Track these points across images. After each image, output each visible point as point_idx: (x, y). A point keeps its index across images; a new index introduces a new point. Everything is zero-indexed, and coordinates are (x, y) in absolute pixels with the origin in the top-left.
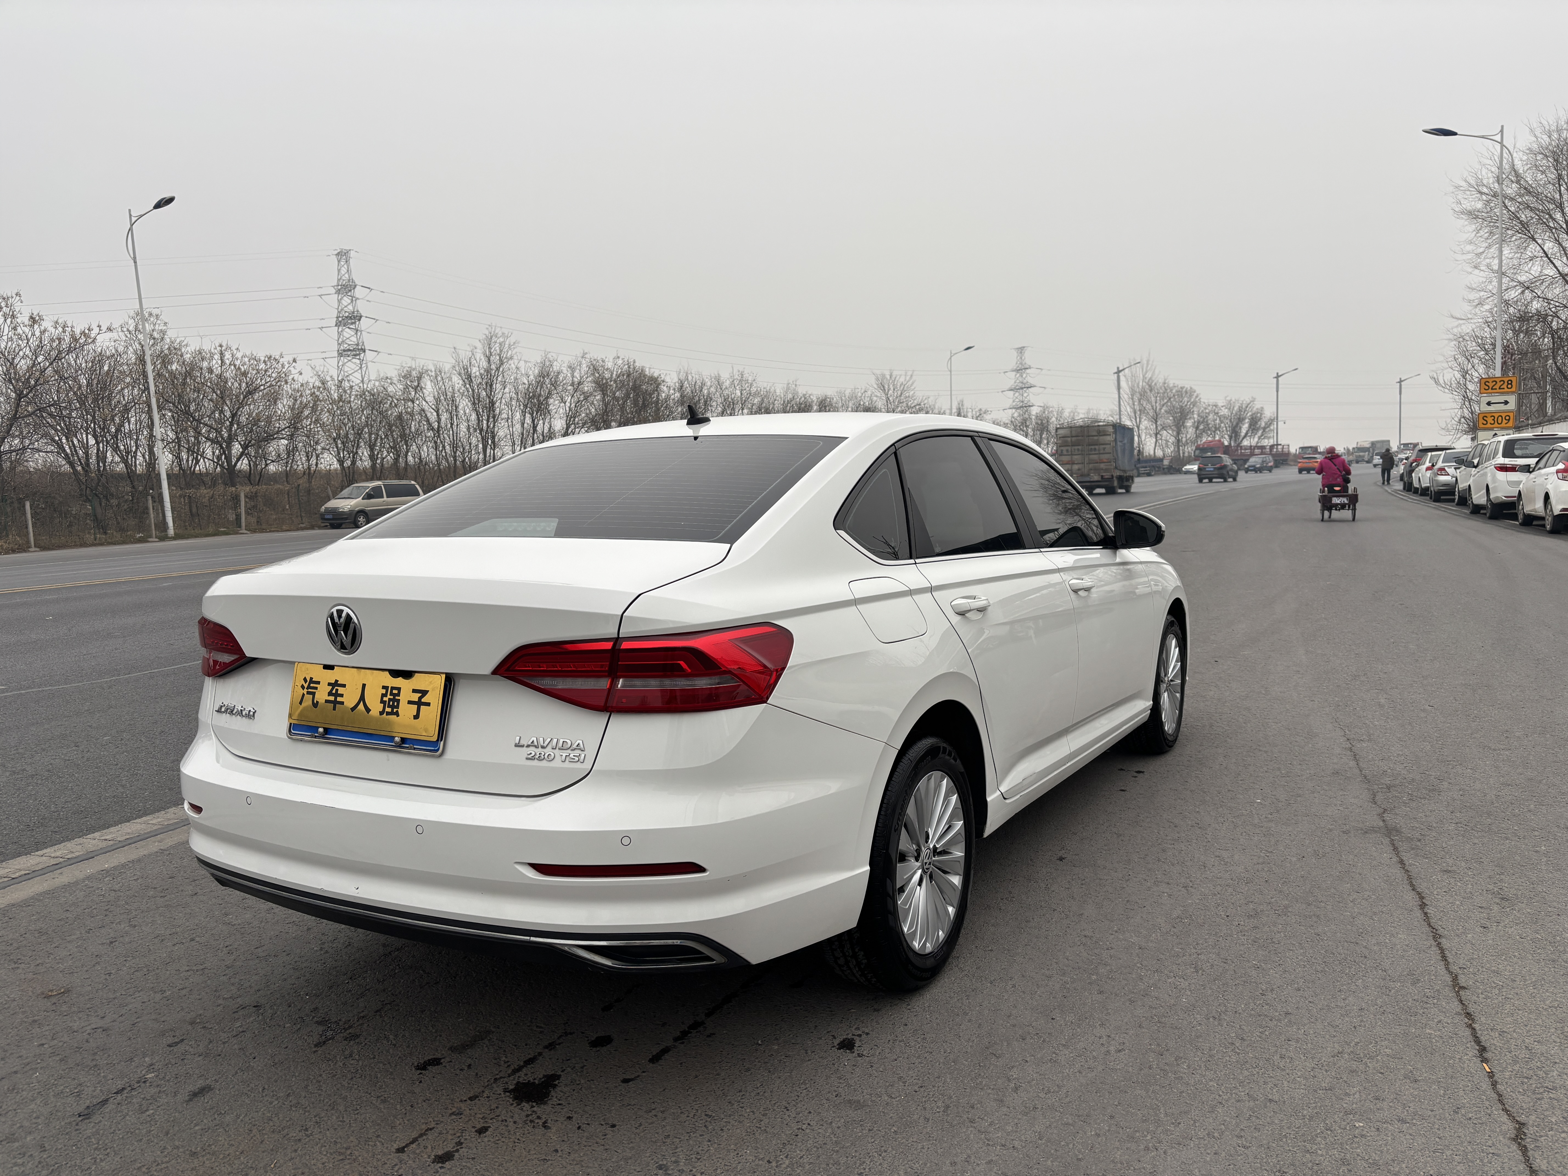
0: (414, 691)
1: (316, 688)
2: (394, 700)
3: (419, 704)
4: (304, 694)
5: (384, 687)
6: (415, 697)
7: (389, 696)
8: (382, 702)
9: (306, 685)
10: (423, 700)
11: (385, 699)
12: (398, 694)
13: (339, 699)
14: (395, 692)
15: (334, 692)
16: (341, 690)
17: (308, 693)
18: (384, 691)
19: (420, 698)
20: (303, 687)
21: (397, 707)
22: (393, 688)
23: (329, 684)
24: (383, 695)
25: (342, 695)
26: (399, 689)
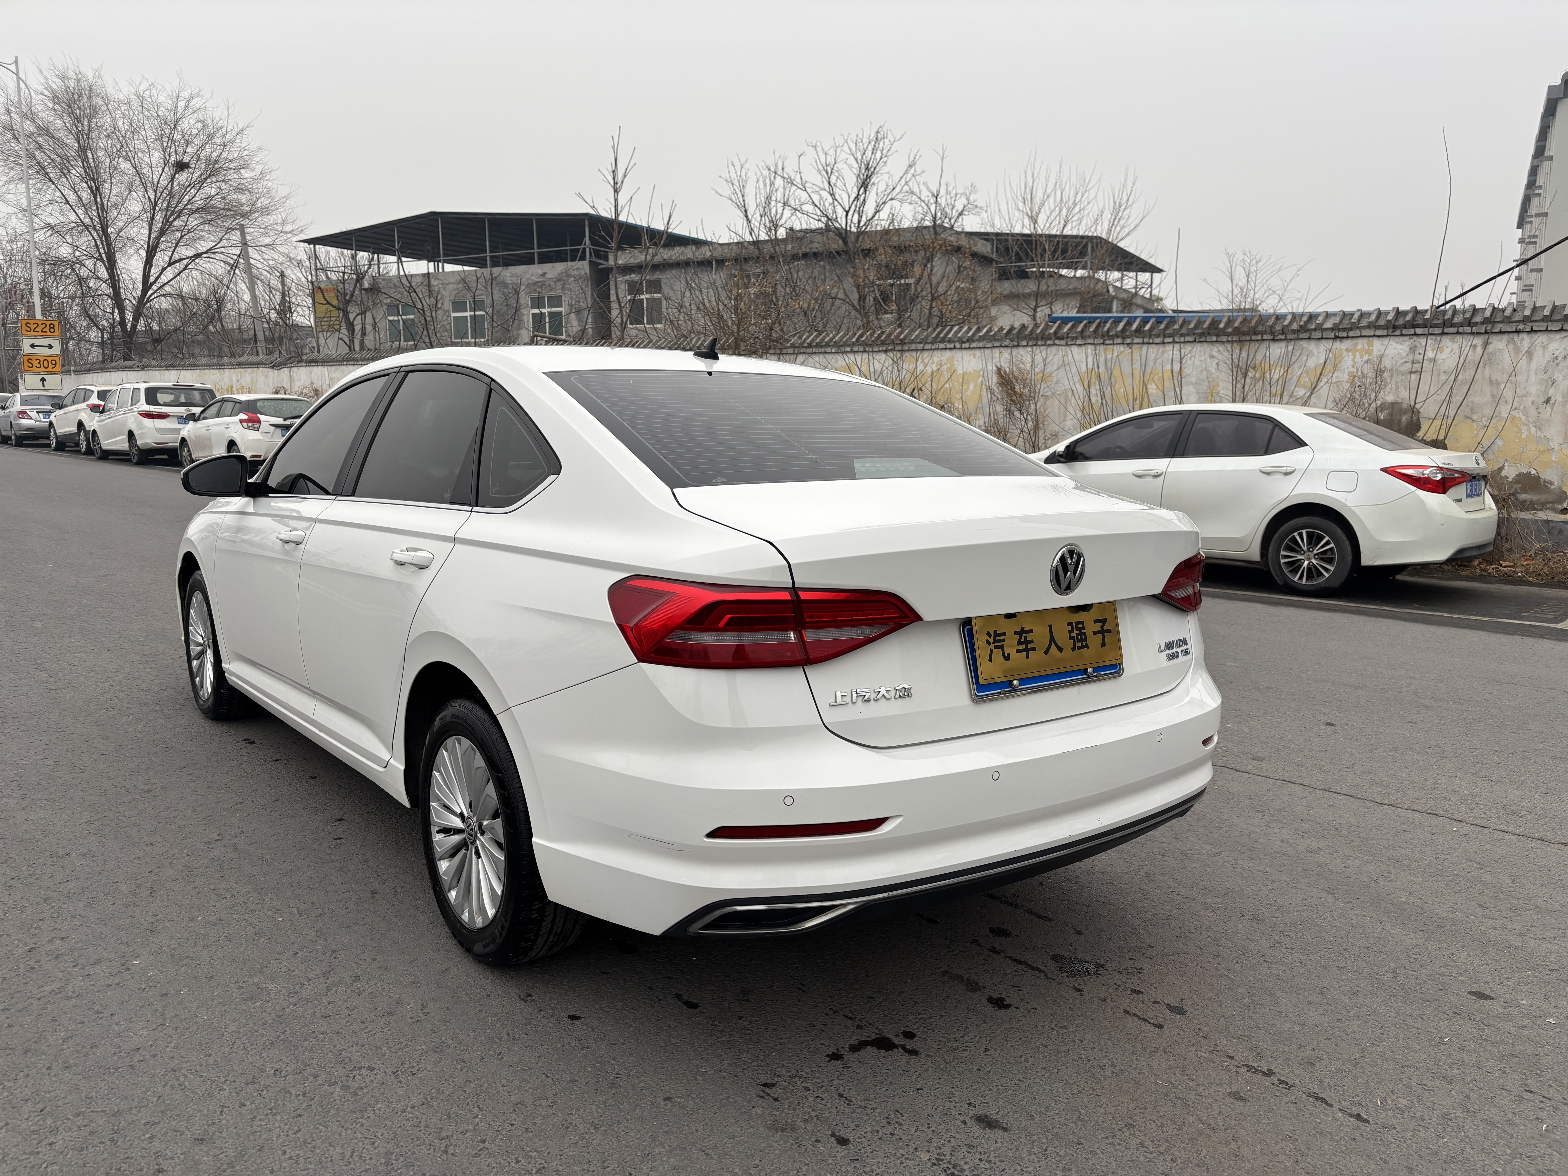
0: (1096, 621)
1: (1003, 640)
2: (1081, 634)
3: (1102, 632)
4: (991, 650)
5: (1069, 624)
6: (1098, 627)
7: (1076, 632)
8: (1071, 638)
9: (991, 640)
10: (1105, 628)
11: (1073, 635)
12: (1083, 628)
13: (1030, 646)
14: (1080, 626)
15: (1023, 639)
16: (1029, 637)
17: (996, 647)
18: (1070, 628)
19: (1102, 627)
20: (988, 643)
21: (1086, 640)
22: (1077, 623)
23: (1016, 633)
24: (1071, 632)
25: (1032, 641)
26: (1082, 623)
